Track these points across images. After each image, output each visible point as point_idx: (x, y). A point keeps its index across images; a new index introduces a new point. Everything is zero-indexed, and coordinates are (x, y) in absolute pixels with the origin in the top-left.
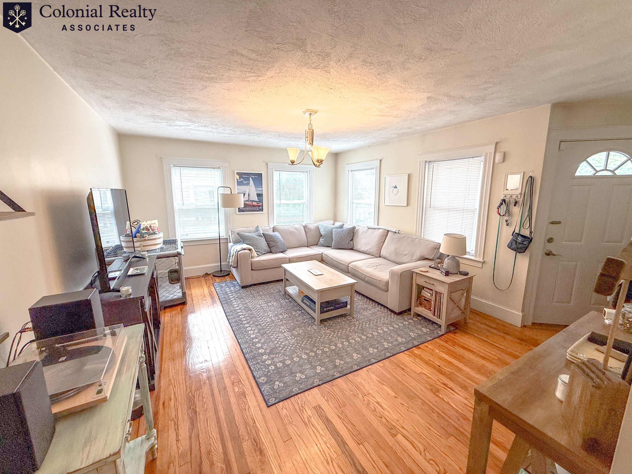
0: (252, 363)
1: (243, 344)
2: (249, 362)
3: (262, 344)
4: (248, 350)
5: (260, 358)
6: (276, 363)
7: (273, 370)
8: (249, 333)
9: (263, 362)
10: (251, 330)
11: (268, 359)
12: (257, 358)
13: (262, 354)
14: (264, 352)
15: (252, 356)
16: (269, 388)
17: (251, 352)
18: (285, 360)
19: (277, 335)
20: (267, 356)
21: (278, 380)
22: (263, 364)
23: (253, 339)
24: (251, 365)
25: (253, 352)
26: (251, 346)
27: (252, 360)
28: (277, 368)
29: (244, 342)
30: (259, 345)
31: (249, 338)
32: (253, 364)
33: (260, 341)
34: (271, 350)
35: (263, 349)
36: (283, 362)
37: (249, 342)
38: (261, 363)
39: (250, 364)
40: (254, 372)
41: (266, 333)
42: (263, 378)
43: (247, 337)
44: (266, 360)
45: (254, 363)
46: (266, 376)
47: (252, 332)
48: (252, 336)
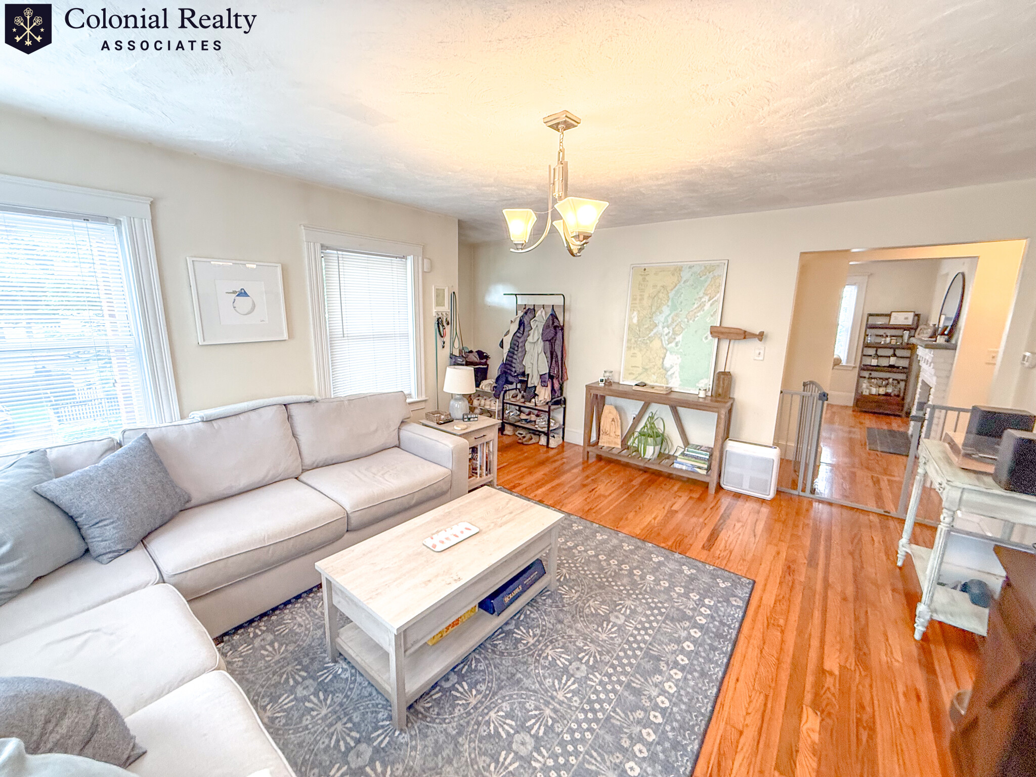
0: (730, 631)
1: (714, 677)
2: (734, 636)
3: (678, 641)
4: (716, 656)
5: (711, 625)
6: (695, 602)
7: (712, 598)
8: (675, 689)
9: (712, 617)
10: (663, 692)
11: (701, 614)
12: (714, 630)
13: (701, 627)
14: (694, 627)
15: (719, 641)
16: (736, 589)
17: (713, 649)
18: (679, 595)
19: (636, 632)
20: (697, 618)
21: (719, 587)
22: (715, 615)
23: (683, 669)
24: (733, 629)
25: (711, 645)
26: (704, 658)
27: (727, 635)
28: (703, 597)
29: (706, 681)
30: (688, 646)
31: (689, 677)
32: (731, 629)
33: (675, 651)
34: (679, 621)
35: (689, 633)
36: (686, 595)
37: (698, 669)
38: (717, 619)
39: (734, 633)
40: (740, 619)
41: (647, 654)
42: (734, 603)
43: (692, 683)
44: (706, 617)
45: (726, 629)
46: (728, 601)
47: (666, 685)
48: (680, 675)
